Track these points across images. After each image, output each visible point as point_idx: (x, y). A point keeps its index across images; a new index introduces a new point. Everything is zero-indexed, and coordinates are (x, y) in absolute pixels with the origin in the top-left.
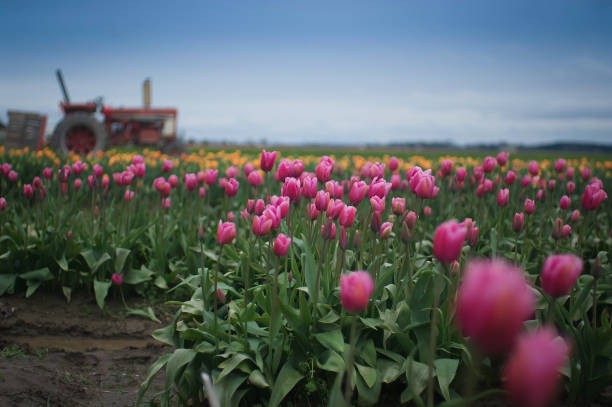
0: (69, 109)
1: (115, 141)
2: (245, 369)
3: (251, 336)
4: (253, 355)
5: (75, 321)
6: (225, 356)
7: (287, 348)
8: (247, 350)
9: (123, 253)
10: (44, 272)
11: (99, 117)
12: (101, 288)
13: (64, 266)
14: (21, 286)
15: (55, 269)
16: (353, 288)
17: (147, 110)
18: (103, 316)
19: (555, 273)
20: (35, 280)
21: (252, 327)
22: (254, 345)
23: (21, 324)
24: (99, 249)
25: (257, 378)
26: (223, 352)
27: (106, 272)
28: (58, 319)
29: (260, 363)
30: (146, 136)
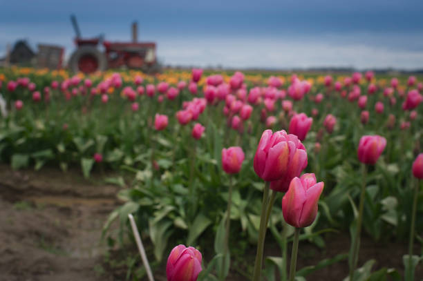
0: (80, 43)
1: (113, 65)
2: (172, 216)
3: (177, 194)
4: (177, 206)
5: (68, 186)
6: (158, 207)
7: (201, 202)
8: (174, 204)
9: (102, 139)
10: (48, 153)
11: (101, 49)
12: (87, 164)
13: (61, 148)
14: (32, 162)
15: (55, 151)
16: (230, 158)
17: (135, 43)
18: (87, 183)
19: (366, 148)
20: (42, 158)
21: (179, 188)
22: (179, 200)
23: (32, 188)
24: (86, 136)
25: (180, 223)
26: (158, 204)
27: (90, 153)
28: (57, 185)
29: (182, 212)
30: (134, 62)
